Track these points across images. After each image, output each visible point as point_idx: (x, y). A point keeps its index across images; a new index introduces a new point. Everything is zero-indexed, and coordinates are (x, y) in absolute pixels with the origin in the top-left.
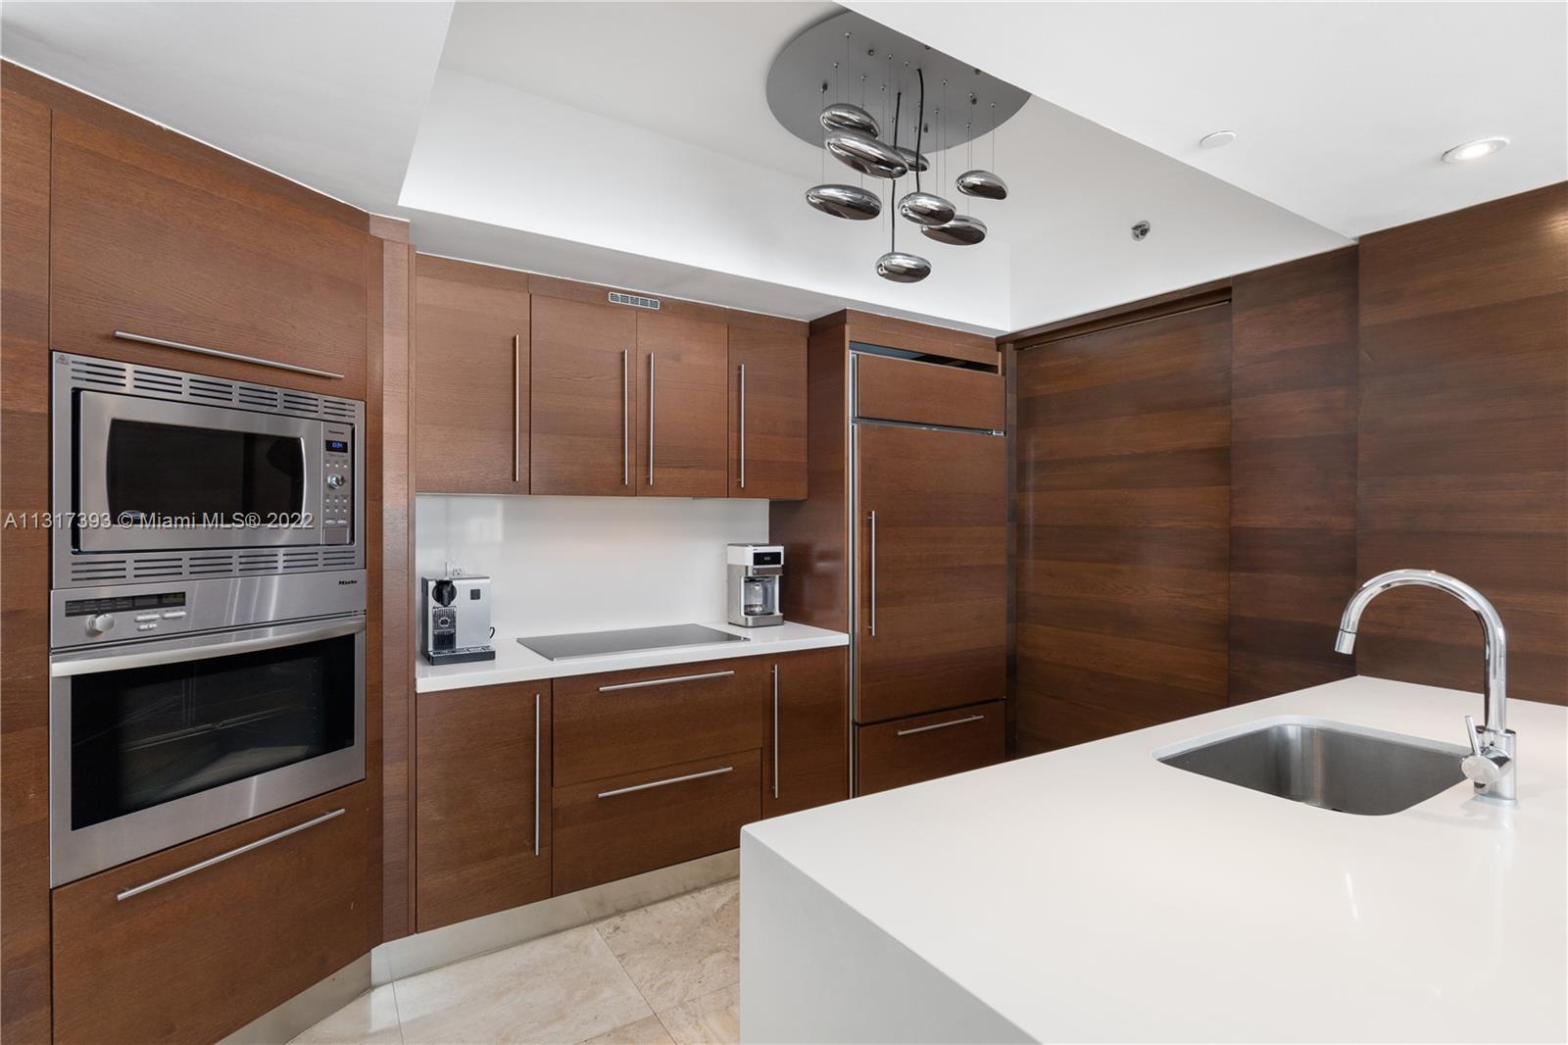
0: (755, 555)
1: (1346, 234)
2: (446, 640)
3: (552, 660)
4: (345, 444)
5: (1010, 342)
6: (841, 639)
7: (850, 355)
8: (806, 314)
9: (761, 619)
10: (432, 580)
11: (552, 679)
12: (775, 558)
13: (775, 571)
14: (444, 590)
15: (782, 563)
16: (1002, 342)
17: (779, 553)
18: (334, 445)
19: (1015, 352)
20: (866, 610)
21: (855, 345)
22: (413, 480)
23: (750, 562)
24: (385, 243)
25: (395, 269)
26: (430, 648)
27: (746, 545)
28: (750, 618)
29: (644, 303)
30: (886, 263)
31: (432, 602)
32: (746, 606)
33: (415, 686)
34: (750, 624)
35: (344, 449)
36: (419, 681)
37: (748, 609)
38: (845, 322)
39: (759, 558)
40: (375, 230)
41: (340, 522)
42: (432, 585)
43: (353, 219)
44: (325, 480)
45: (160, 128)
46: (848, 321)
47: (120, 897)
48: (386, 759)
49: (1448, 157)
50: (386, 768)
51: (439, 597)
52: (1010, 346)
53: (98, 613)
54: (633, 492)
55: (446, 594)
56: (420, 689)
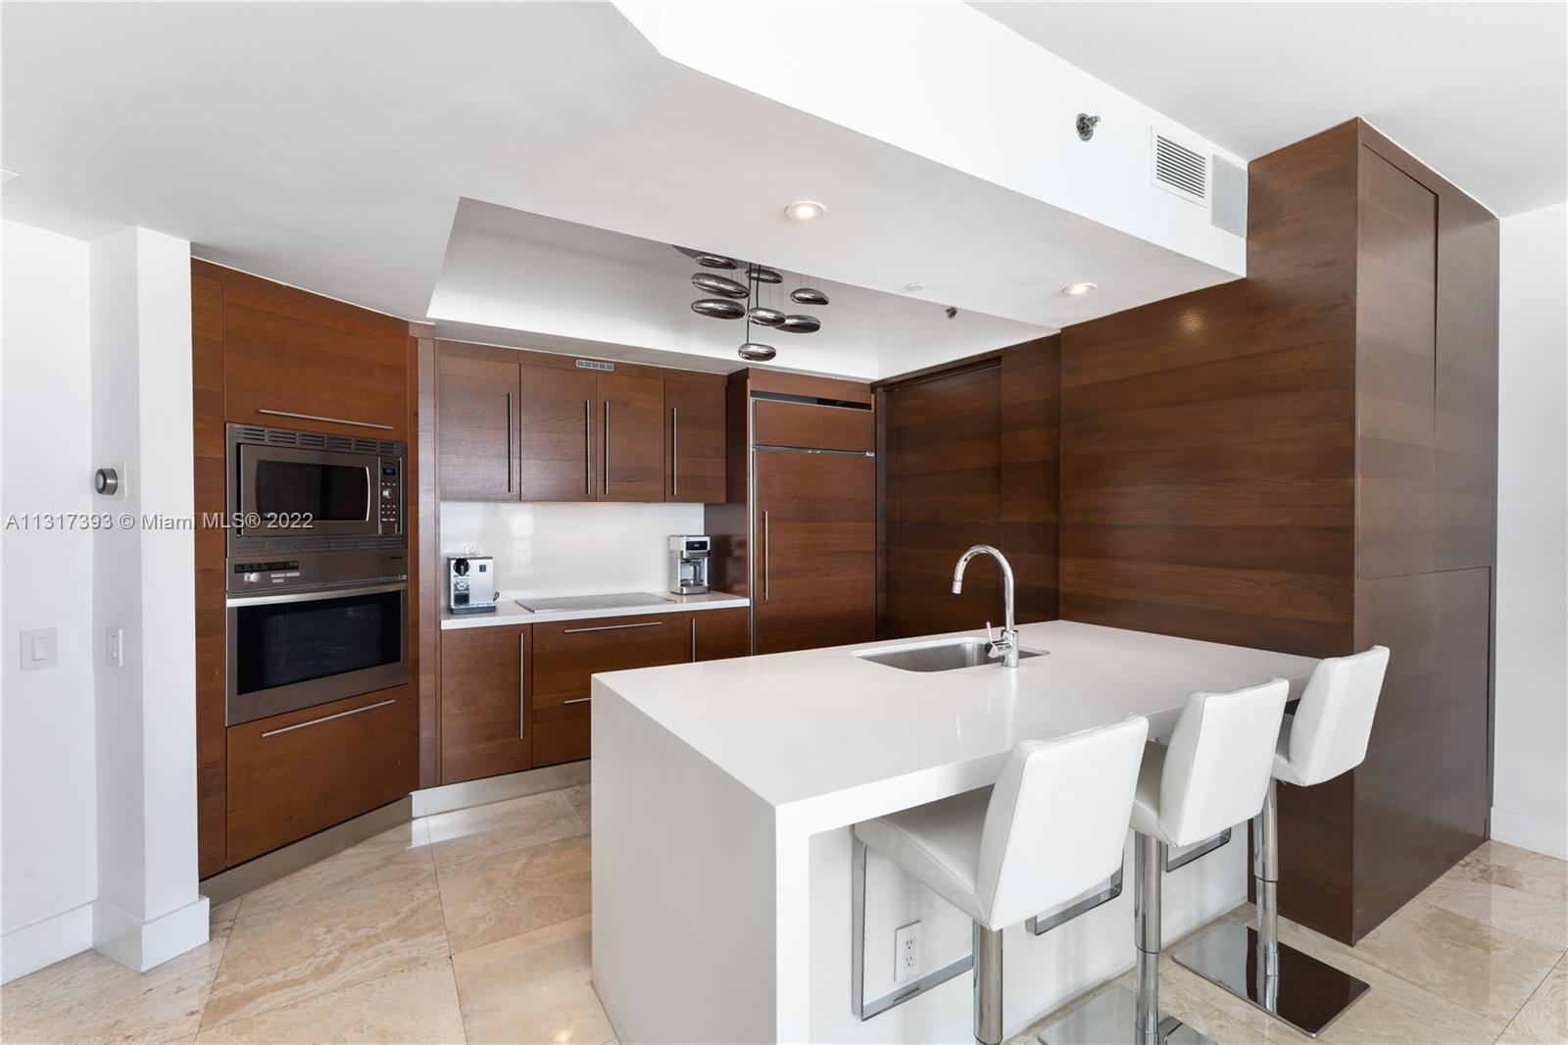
0: (687, 543)
1: (1053, 328)
2: (463, 598)
3: (533, 612)
4: (394, 471)
5: (880, 386)
6: (745, 602)
7: (751, 400)
8: (724, 372)
9: (692, 588)
10: (453, 559)
11: (532, 624)
12: (703, 545)
13: (703, 555)
14: (462, 565)
15: (709, 548)
16: (874, 386)
17: (706, 542)
18: (387, 471)
19: (885, 394)
20: (762, 582)
21: (754, 394)
22: (438, 492)
23: (684, 548)
24: (419, 340)
25: (425, 355)
26: (452, 604)
27: (682, 536)
28: (684, 589)
29: (602, 366)
30: (744, 350)
31: (453, 573)
32: (682, 581)
33: (440, 626)
34: (685, 592)
35: (394, 473)
36: (443, 622)
37: (684, 582)
38: (748, 377)
39: (690, 546)
40: (413, 332)
41: (391, 520)
42: (453, 562)
43: (398, 327)
44: (382, 493)
45: (281, 285)
46: (750, 376)
47: (264, 735)
48: (421, 671)
49: (1066, 291)
50: (421, 677)
51: (458, 570)
52: (880, 390)
53: (251, 572)
54: (595, 499)
55: (462, 567)
56: (443, 628)
